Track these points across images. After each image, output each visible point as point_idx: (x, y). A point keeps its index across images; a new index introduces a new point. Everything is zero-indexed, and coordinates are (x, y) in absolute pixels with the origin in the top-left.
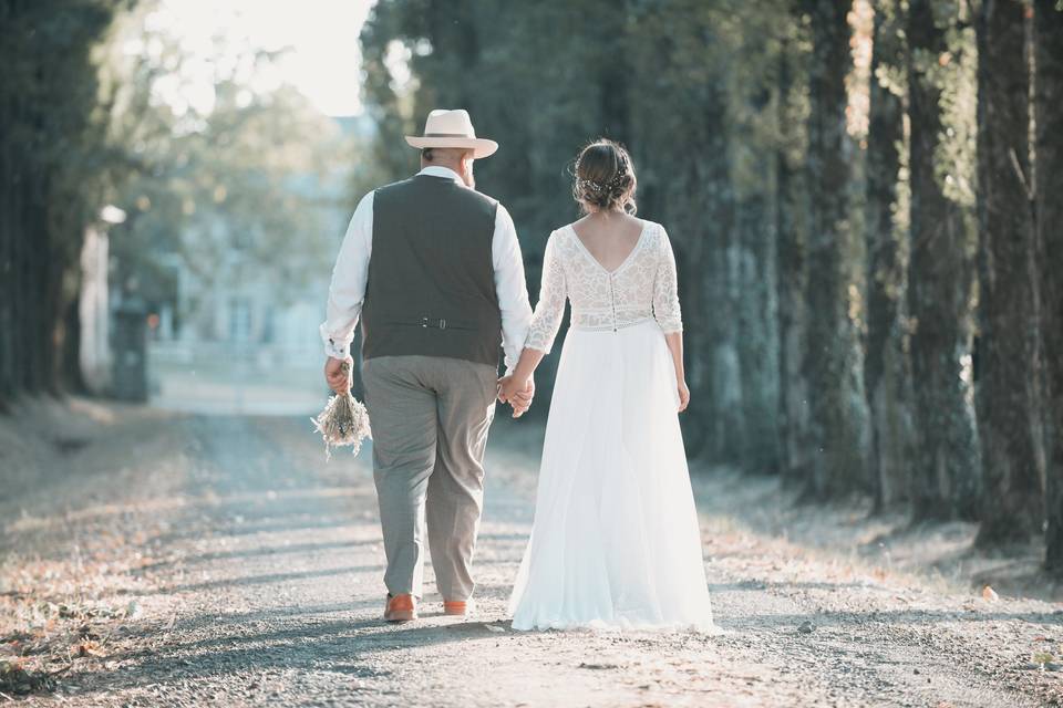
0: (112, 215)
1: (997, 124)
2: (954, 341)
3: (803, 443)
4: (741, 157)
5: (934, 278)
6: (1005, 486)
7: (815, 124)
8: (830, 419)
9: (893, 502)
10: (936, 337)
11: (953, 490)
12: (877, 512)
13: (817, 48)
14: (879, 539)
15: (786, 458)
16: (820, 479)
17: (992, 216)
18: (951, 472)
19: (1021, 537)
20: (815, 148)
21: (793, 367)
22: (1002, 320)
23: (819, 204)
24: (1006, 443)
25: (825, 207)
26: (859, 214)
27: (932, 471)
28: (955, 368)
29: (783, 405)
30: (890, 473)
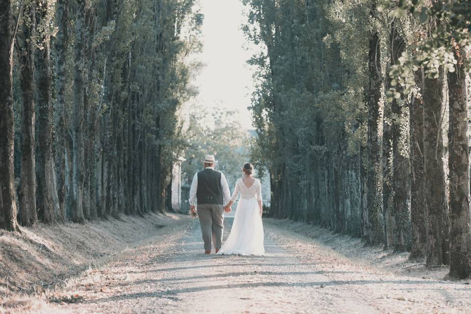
0: (182, 159)
1: (415, 134)
2: (406, 199)
3: (367, 228)
4: (351, 144)
5: (400, 180)
6: (418, 241)
7: (370, 134)
8: (374, 221)
9: (390, 246)
10: (401, 197)
11: (405, 243)
12: (385, 249)
13: (370, 111)
14: (384, 257)
15: (363, 233)
16: (371, 239)
17: (414, 161)
18: (405, 237)
19: (422, 256)
20: (370, 141)
21: (365, 206)
22: (417, 192)
23: (371, 157)
24: (418, 229)
25: (373, 159)
26: (381, 161)
27: (399, 237)
28: (406, 206)
29: (362, 217)
30: (389, 237)
